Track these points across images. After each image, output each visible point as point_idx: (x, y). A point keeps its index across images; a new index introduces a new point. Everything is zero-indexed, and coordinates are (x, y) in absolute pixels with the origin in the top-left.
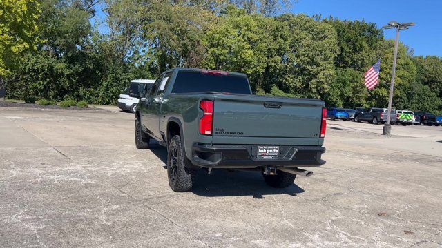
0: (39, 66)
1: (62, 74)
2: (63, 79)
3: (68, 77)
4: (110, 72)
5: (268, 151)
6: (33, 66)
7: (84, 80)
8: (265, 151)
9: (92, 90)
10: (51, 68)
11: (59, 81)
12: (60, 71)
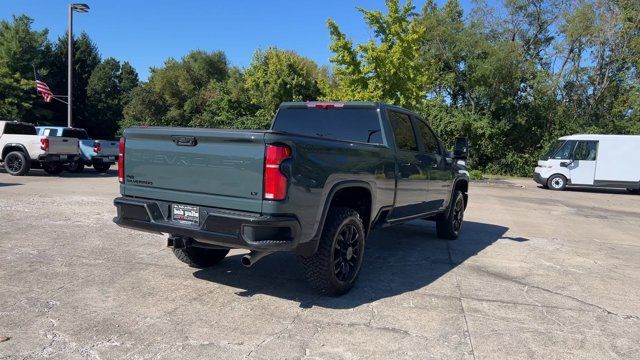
0: (452, 126)
1: (483, 135)
2: (484, 142)
3: (491, 137)
4: (557, 127)
5: (187, 214)
6: (446, 127)
7: (514, 142)
8: (182, 213)
9: (527, 155)
10: (467, 128)
11: (480, 145)
12: (480, 131)
